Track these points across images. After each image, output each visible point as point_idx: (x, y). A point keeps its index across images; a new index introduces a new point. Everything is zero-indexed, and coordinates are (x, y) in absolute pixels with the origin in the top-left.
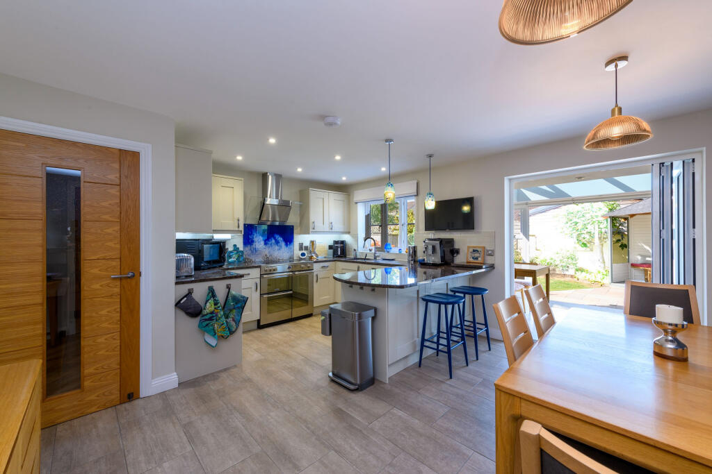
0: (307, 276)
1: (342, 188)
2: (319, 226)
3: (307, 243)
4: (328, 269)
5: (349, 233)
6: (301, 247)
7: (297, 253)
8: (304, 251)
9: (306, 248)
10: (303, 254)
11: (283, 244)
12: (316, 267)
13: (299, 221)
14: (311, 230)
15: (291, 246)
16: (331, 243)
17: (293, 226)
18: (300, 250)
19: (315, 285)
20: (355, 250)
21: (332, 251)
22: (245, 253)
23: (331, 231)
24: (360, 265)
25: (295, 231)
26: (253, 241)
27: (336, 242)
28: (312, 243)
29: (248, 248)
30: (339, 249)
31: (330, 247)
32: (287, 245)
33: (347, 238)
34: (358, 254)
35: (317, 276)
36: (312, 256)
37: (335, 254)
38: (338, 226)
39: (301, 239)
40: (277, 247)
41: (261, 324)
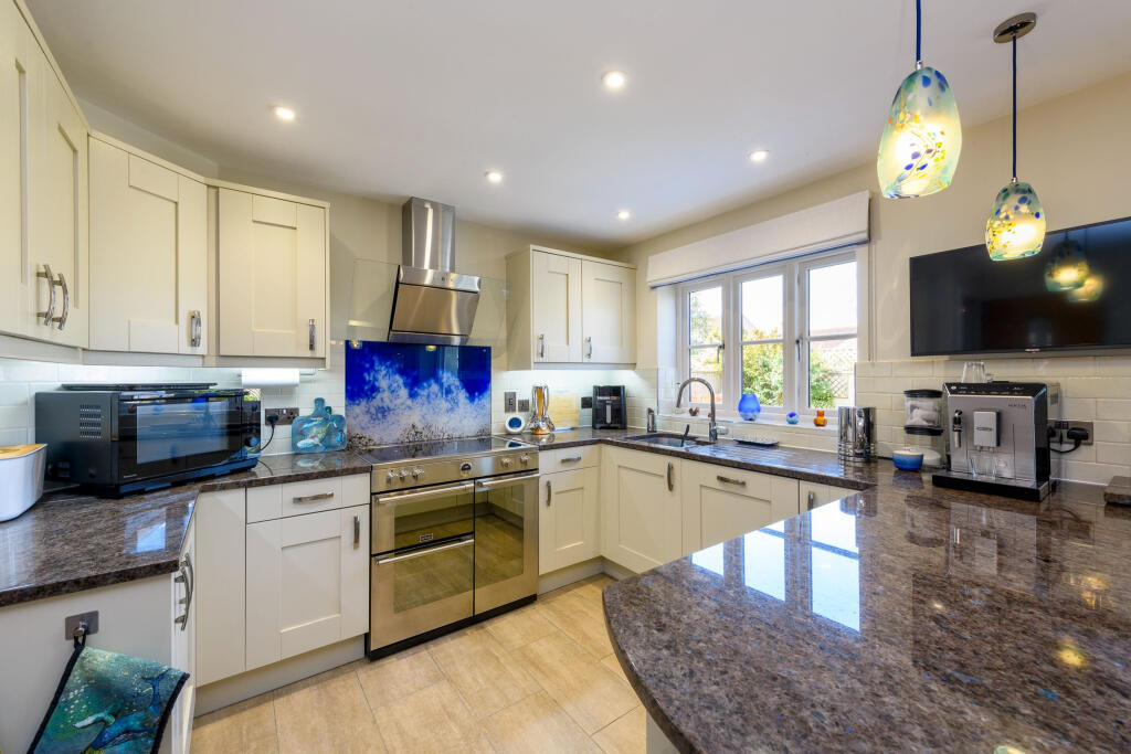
0: (522, 487)
1: (617, 250)
2: (555, 348)
3: (525, 393)
4: (581, 464)
5: (633, 366)
6: (510, 402)
7: (500, 419)
8: (517, 415)
9: (524, 406)
10: (515, 423)
11: (462, 395)
12: (548, 462)
13: (503, 335)
14: (535, 358)
15: (484, 401)
16: (589, 393)
17: (489, 349)
18: (507, 410)
19: (545, 514)
20: (650, 411)
21: (589, 411)
22: (351, 421)
23: (587, 361)
24: (676, 461)
25: (494, 362)
26: (374, 389)
27: (600, 391)
28: (539, 391)
29: (361, 408)
30: (609, 408)
31: (586, 403)
32: (472, 398)
33: (626, 379)
34: (657, 421)
35: (548, 485)
36: (538, 428)
37: (598, 418)
38: (605, 350)
39: (507, 381)
40: (444, 405)
41: (374, 646)
